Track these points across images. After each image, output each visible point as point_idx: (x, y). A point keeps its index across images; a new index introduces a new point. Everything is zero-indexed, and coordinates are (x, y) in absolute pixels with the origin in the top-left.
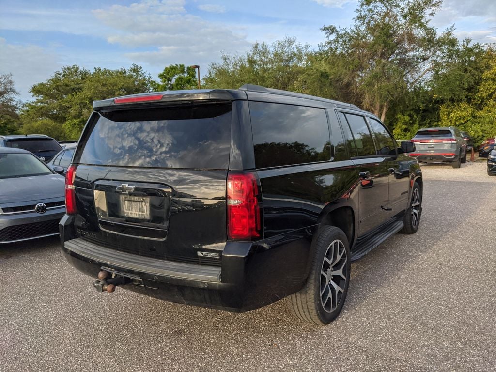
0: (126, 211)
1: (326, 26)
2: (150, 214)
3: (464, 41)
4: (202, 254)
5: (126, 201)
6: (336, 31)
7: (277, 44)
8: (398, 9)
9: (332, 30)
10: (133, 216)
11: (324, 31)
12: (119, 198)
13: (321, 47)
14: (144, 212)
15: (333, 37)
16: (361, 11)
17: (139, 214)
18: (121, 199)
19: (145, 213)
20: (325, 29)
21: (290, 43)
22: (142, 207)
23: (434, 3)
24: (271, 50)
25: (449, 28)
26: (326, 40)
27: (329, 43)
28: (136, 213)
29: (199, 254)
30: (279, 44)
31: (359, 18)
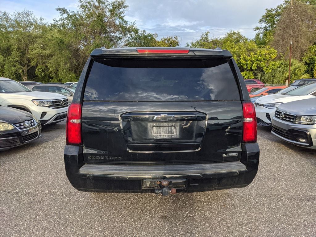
0: (154, 135)
1: (60, 8)
2: (180, 134)
3: (142, 31)
4: (226, 155)
5: (154, 127)
6: (67, 12)
7: (17, 14)
8: (104, 5)
9: (64, 11)
10: (162, 137)
11: (59, 11)
12: (147, 125)
13: (55, 21)
14: (173, 133)
15: (65, 16)
16: (83, 2)
17: (169, 136)
18: (149, 126)
19: (175, 134)
20: (59, 9)
21: (28, 15)
22: (172, 130)
23: (124, 6)
24: (13, 18)
25: (133, 23)
26: (60, 17)
27: (62, 20)
28: (165, 135)
29: (224, 155)
30: (18, 14)
31: (82, 6)
